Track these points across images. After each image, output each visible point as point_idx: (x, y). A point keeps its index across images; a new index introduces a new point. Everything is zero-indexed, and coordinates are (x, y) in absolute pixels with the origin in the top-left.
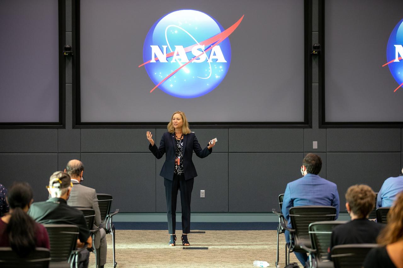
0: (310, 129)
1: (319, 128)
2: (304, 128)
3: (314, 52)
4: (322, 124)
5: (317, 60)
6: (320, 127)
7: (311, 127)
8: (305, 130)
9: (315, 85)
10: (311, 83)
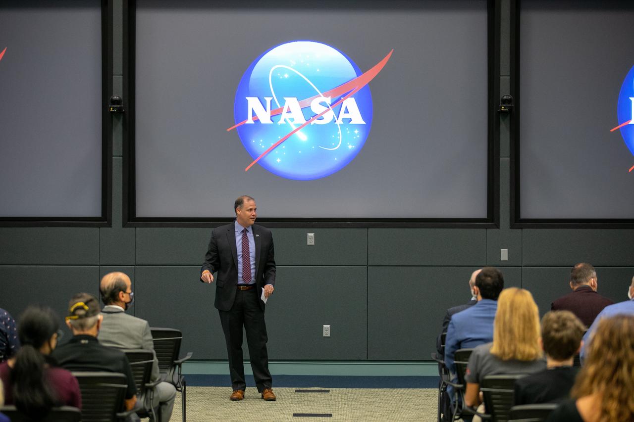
0: (496, 230)
1: (510, 228)
2: (486, 228)
3: (503, 107)
4: (515, 223)
5: (507, 120)
6: (512, 227)
7: (498, 227)
8: (489, 231)
9: (505, 161)
10: (499, 156)
